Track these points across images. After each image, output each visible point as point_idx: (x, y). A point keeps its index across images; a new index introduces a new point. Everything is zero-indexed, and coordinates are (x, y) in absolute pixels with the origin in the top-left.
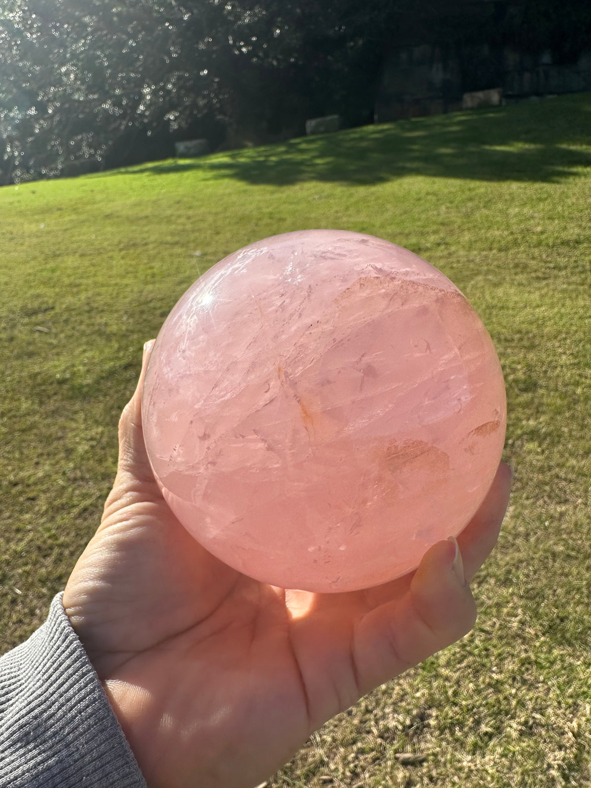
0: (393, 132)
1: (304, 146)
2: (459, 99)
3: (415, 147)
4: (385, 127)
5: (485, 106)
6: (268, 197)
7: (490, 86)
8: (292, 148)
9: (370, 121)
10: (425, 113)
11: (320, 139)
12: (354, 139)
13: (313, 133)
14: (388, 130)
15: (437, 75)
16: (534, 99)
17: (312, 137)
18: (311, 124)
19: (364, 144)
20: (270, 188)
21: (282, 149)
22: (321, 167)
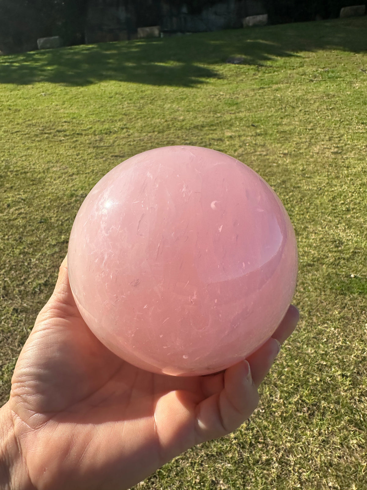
0: (95, 50)
1: (37, 56)
2: (136, 32)
3: (111, 61)
4: (90, 46)
5: (150, 37)
6: (8, 93)
7: (153, 24)
8: (29, 58)
9: (83, 43)
10: (116, 38)
11: (48, 52)
12: (68, 54)
13: (43, 48)
14: (93, 48)
15: (122, 14)
16: (179, 34)
17: (42, 51)
18: (40, 41)
19: (77, 57)
20: (10, 86)
21: (22, 58)
22: (50, 72)
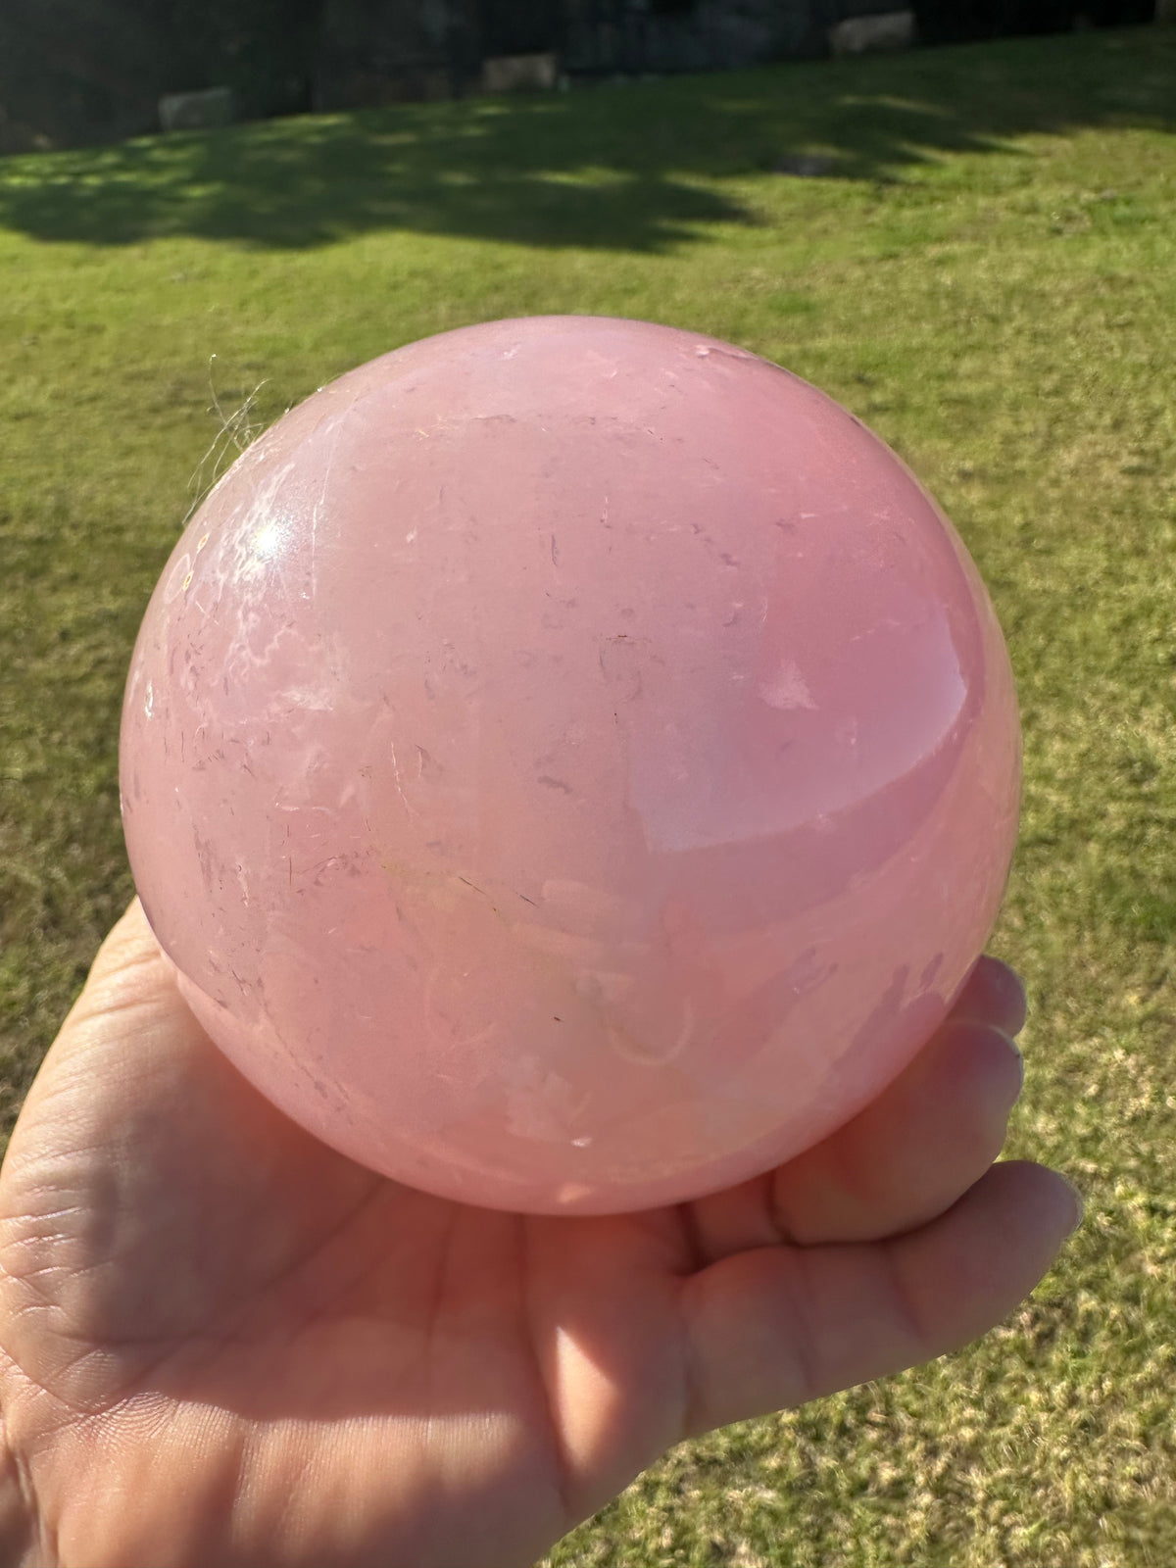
0: (347, 132)
1: (159, 155)
2: (479, 72)
3: (396, 168)
4: (331, 120)
5: (526, 90)
6: (66, 273)
7: (536, 48)
8: (134, 160)
9: (304, 106)
10: (417, 95)
11: (194, 141)
12: (265, 145)
13: (179, 125)
14: (339, 127)
15: (436, 16)
16: (621, 81)
17: (177, 136)
18: (171, 105)
19: (288, 156)
20: (74, 250)
21: (109, 158)
22: (197, 205)
